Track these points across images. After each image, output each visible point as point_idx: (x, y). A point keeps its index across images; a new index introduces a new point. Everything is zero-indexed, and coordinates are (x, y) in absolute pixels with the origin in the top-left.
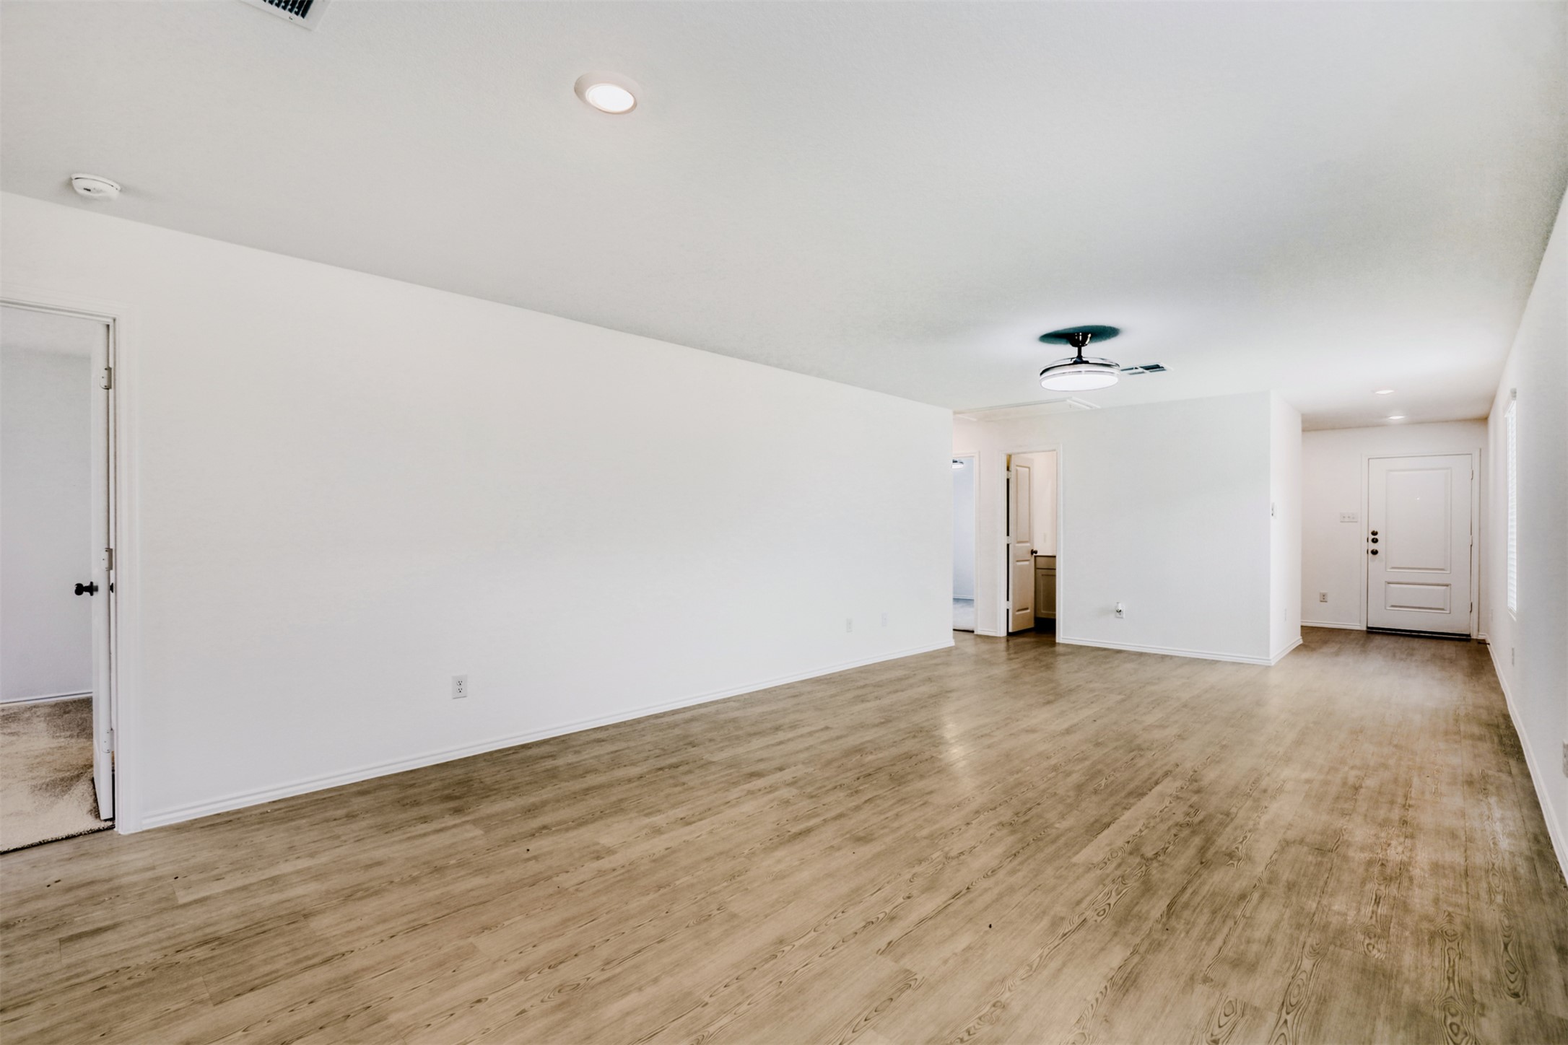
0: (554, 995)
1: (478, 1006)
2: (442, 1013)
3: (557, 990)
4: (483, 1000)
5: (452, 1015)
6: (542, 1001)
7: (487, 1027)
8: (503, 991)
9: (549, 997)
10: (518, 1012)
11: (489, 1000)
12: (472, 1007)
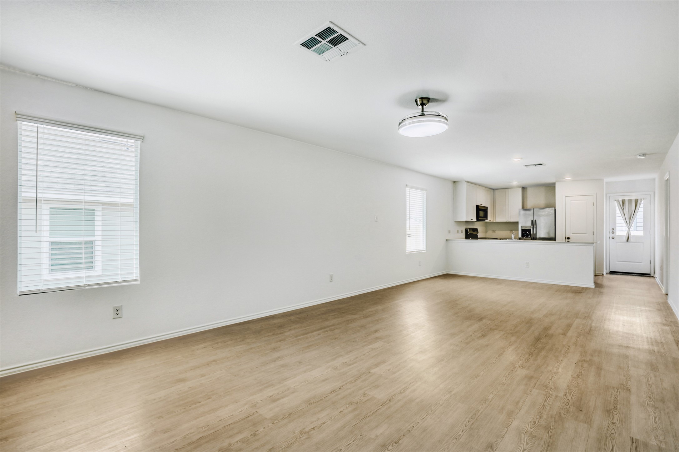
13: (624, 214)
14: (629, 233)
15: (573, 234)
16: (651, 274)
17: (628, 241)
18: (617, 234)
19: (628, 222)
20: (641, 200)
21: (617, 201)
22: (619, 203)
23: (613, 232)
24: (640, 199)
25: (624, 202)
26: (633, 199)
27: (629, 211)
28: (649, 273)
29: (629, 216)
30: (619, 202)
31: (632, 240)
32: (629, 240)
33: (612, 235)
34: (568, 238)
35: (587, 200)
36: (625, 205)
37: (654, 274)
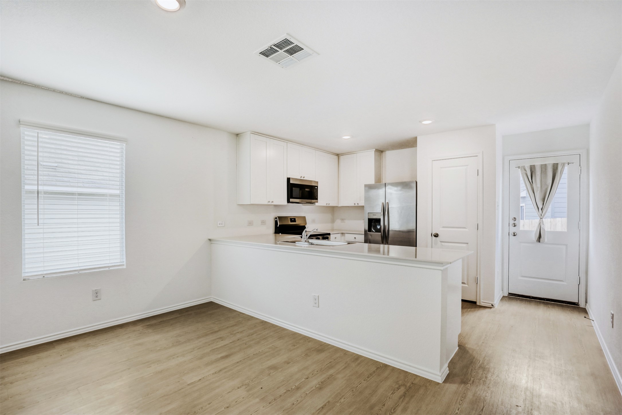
0: (198, 411)
1: (227, 405)
2: (240, 403)
3: (196, 413)
4: (226, 408)
5: (236, 402)
6: (202, 408)
7: (222, 398)
8: (219, 412)
9: (200, 409)
10: (212, 403)
11: (224, 408)
12: (230, 405)
13: (534, 193)
14: (542, 226)
15: (444, 227)
16: (580, 303)
17: (539, 242)
18: (521, 228)
19: (540, 206)
20: (564, 164)
21: (521, 169)
22: (525, 172)
23: (514, 223)
24: (562, 164)
25: (533, 170)
26: (549, 164)
27: (541, 186)
28: (578, 302)
29: (542, 197)
30: (525, 170)
31: (546, 240)
32: (541, 240)
33: (513, 230)
34: (436, 236)
35: (467, 165)
36: (535, 176)
37: (586, 305)
